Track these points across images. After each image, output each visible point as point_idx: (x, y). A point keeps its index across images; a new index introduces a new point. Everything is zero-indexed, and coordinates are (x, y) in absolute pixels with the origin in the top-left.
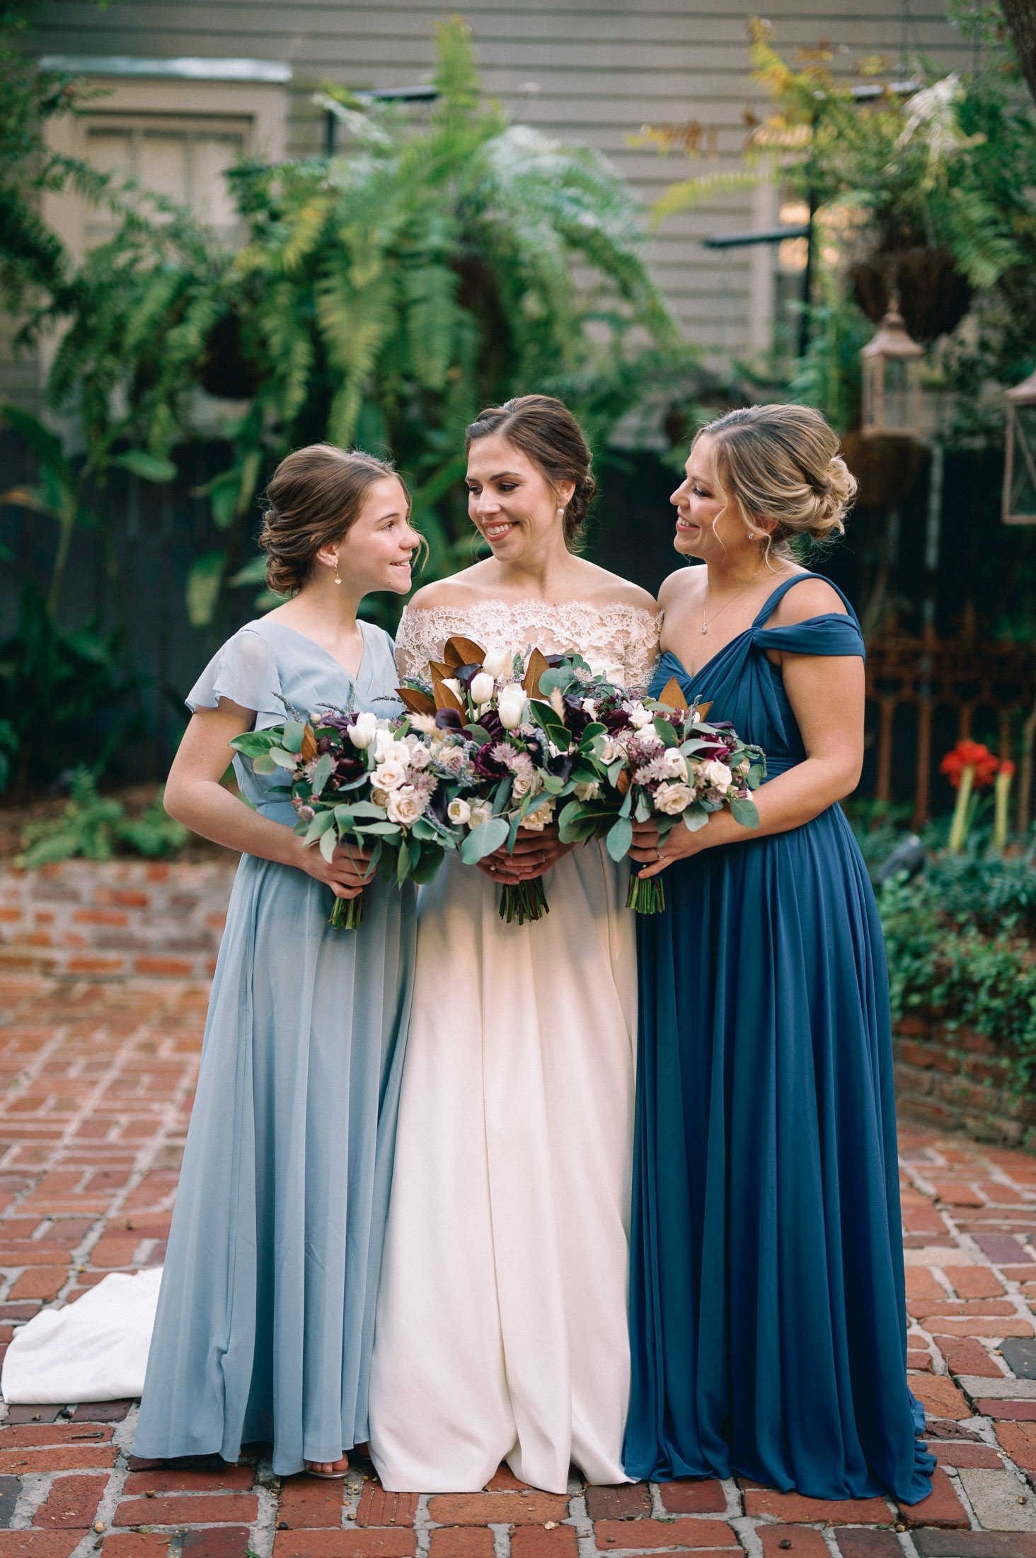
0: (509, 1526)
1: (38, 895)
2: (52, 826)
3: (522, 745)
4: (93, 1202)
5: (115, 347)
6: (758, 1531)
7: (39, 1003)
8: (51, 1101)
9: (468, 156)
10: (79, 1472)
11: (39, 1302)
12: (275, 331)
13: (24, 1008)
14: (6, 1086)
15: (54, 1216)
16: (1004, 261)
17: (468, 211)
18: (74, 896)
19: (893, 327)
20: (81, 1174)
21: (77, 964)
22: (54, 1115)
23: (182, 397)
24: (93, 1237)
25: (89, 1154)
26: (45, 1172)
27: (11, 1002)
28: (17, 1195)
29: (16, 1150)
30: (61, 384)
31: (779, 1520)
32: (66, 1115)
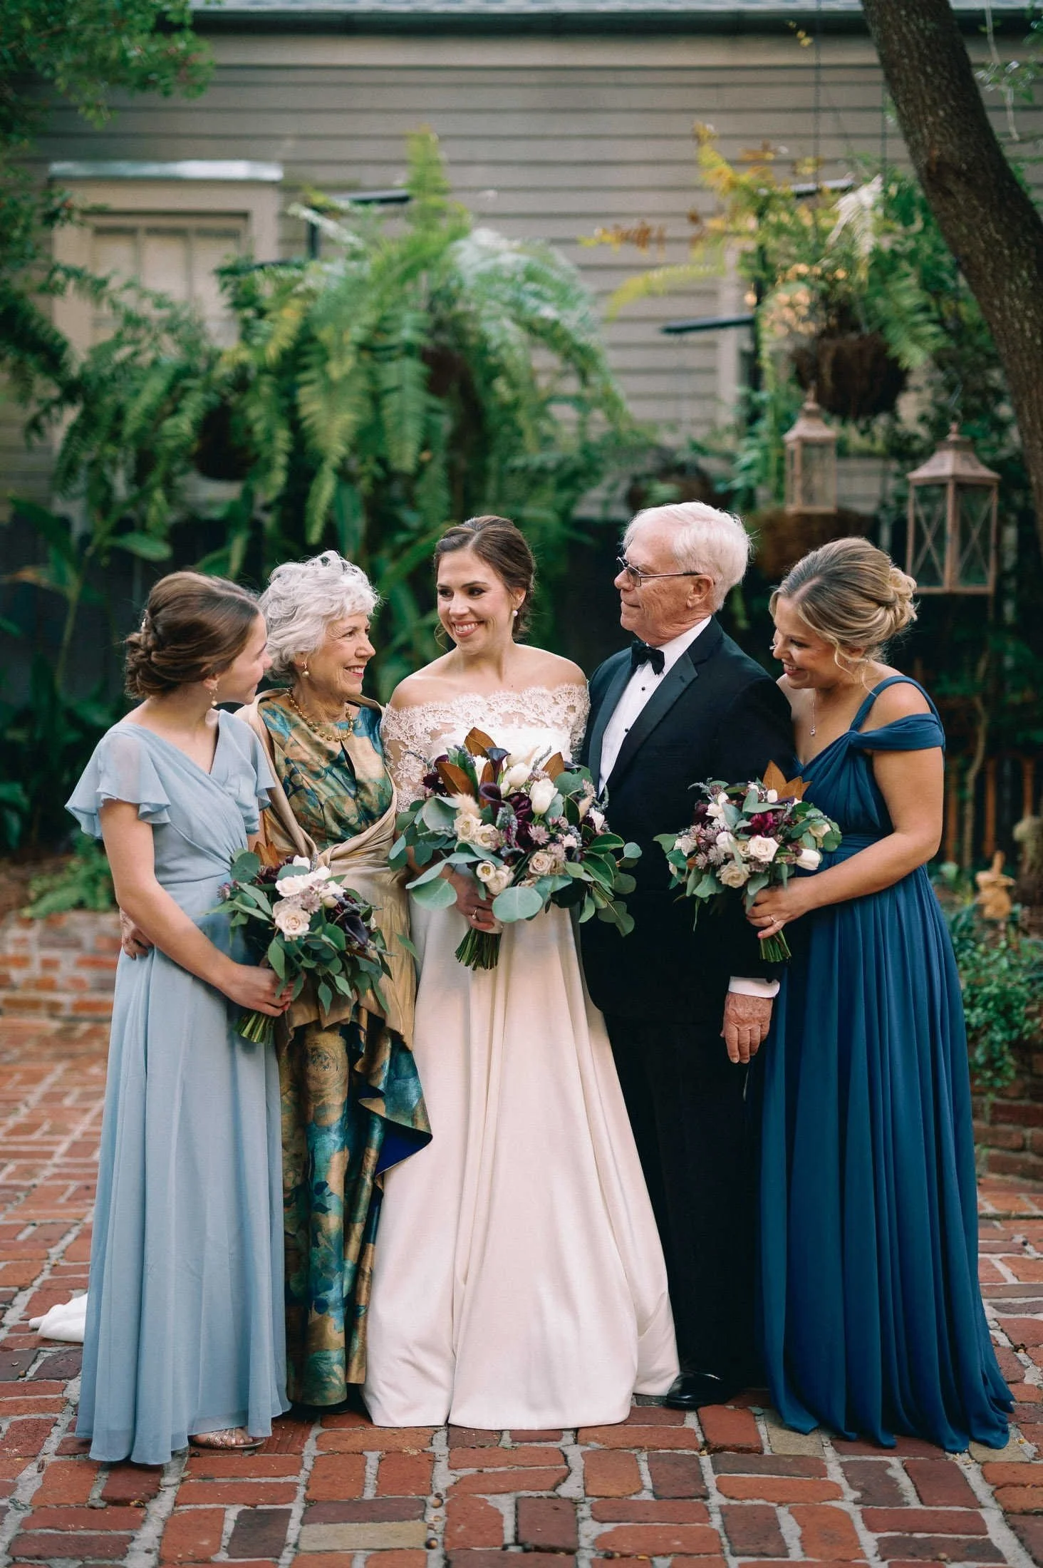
0: (379, 1453)
1: (43, 944)
2: (58, 880)
4: (74, 1211)
5: (115, 436)
6: (583, 1455)
7: (45, 1041)
8: (46, 1127)
9: (437, 255)
10: (33, 1416)
11: (15, 1289)
12: (258, 419)
13: (30, 1046)
14: (6, 1115)
15: (38, 1222)
16: (932, 344)
17: (440, 305)
18: (77, 944)
19: (809, 414)
20: (66, 1187)
21: (79, 1006)
22: (47, 1138)
23: (179, 481)
24: (70, 1238)
25: (75, 1171)
26: (34, 1186)
27: (17, 1040)
28: (9, 1205)
29: (11, 1168)
30: (69, 469)
31: (603, 1447)
32: (56, 1138)
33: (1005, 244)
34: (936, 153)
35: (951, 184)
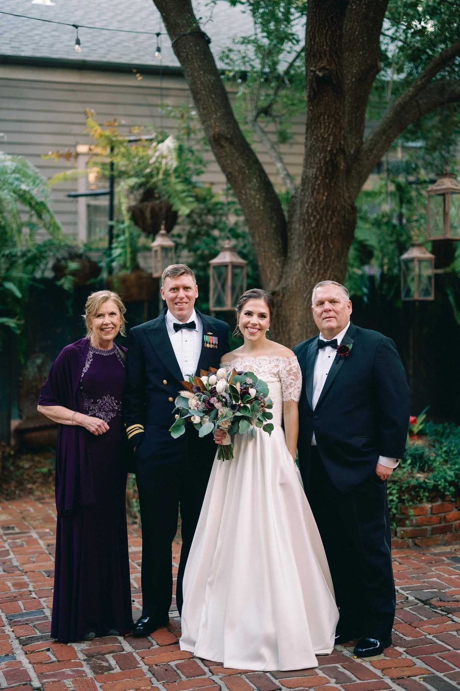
3: (221, 398)
16: (191, 206)
19: (163, 235)
33: (246, 168)
34: (217, 130)
35: (223, 143)
